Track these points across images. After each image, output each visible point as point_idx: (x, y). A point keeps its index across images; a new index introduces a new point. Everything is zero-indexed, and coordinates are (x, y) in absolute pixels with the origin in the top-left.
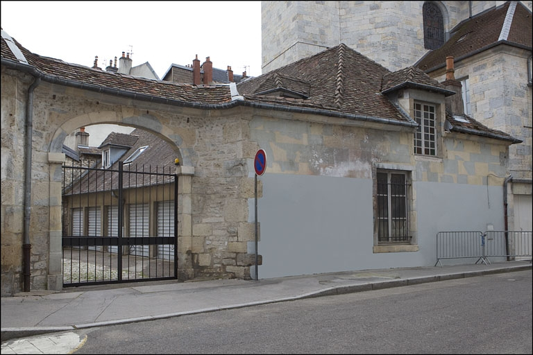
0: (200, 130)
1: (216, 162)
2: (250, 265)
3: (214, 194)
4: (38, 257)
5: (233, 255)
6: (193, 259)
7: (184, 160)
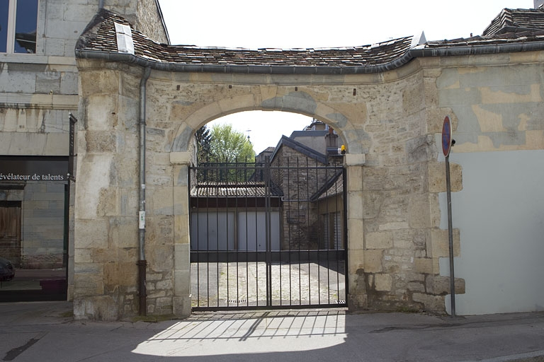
0: (372, 103)
1: (396, 144)
2: (444, 294)
3: (395, 189)
4: (161, 275)
5: (421, 278)
6: (366, 280)
7: (350, 147)
